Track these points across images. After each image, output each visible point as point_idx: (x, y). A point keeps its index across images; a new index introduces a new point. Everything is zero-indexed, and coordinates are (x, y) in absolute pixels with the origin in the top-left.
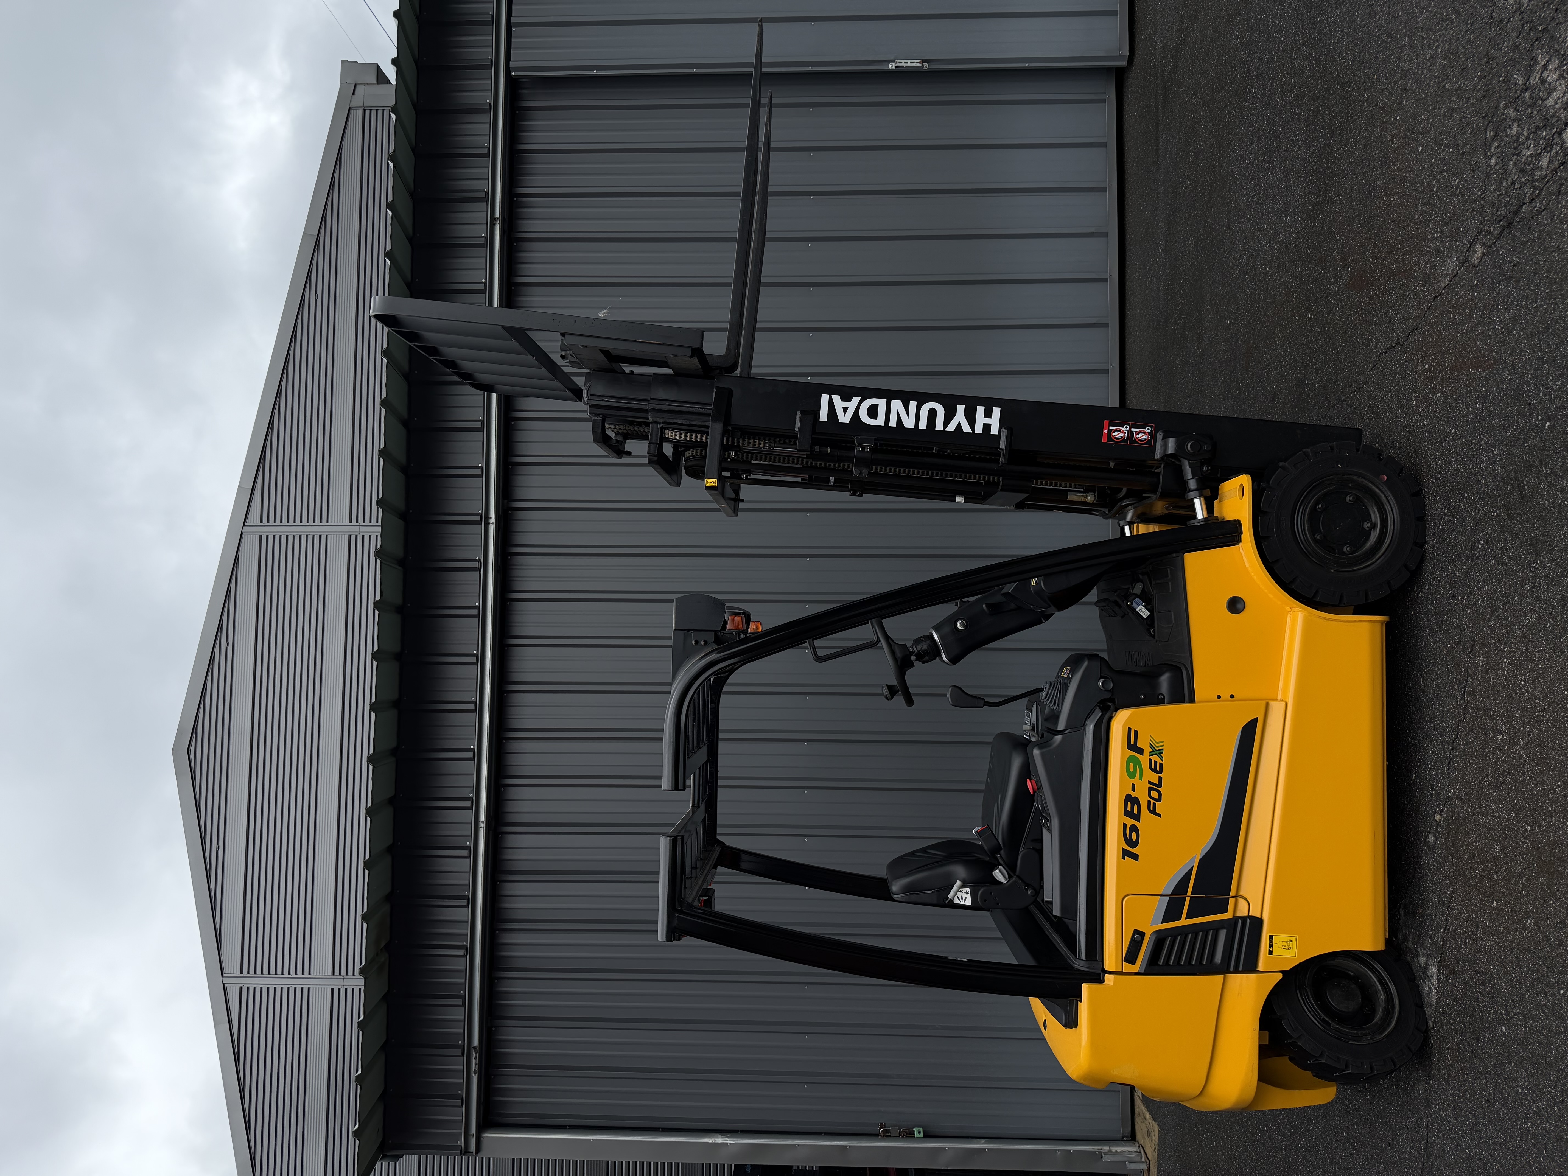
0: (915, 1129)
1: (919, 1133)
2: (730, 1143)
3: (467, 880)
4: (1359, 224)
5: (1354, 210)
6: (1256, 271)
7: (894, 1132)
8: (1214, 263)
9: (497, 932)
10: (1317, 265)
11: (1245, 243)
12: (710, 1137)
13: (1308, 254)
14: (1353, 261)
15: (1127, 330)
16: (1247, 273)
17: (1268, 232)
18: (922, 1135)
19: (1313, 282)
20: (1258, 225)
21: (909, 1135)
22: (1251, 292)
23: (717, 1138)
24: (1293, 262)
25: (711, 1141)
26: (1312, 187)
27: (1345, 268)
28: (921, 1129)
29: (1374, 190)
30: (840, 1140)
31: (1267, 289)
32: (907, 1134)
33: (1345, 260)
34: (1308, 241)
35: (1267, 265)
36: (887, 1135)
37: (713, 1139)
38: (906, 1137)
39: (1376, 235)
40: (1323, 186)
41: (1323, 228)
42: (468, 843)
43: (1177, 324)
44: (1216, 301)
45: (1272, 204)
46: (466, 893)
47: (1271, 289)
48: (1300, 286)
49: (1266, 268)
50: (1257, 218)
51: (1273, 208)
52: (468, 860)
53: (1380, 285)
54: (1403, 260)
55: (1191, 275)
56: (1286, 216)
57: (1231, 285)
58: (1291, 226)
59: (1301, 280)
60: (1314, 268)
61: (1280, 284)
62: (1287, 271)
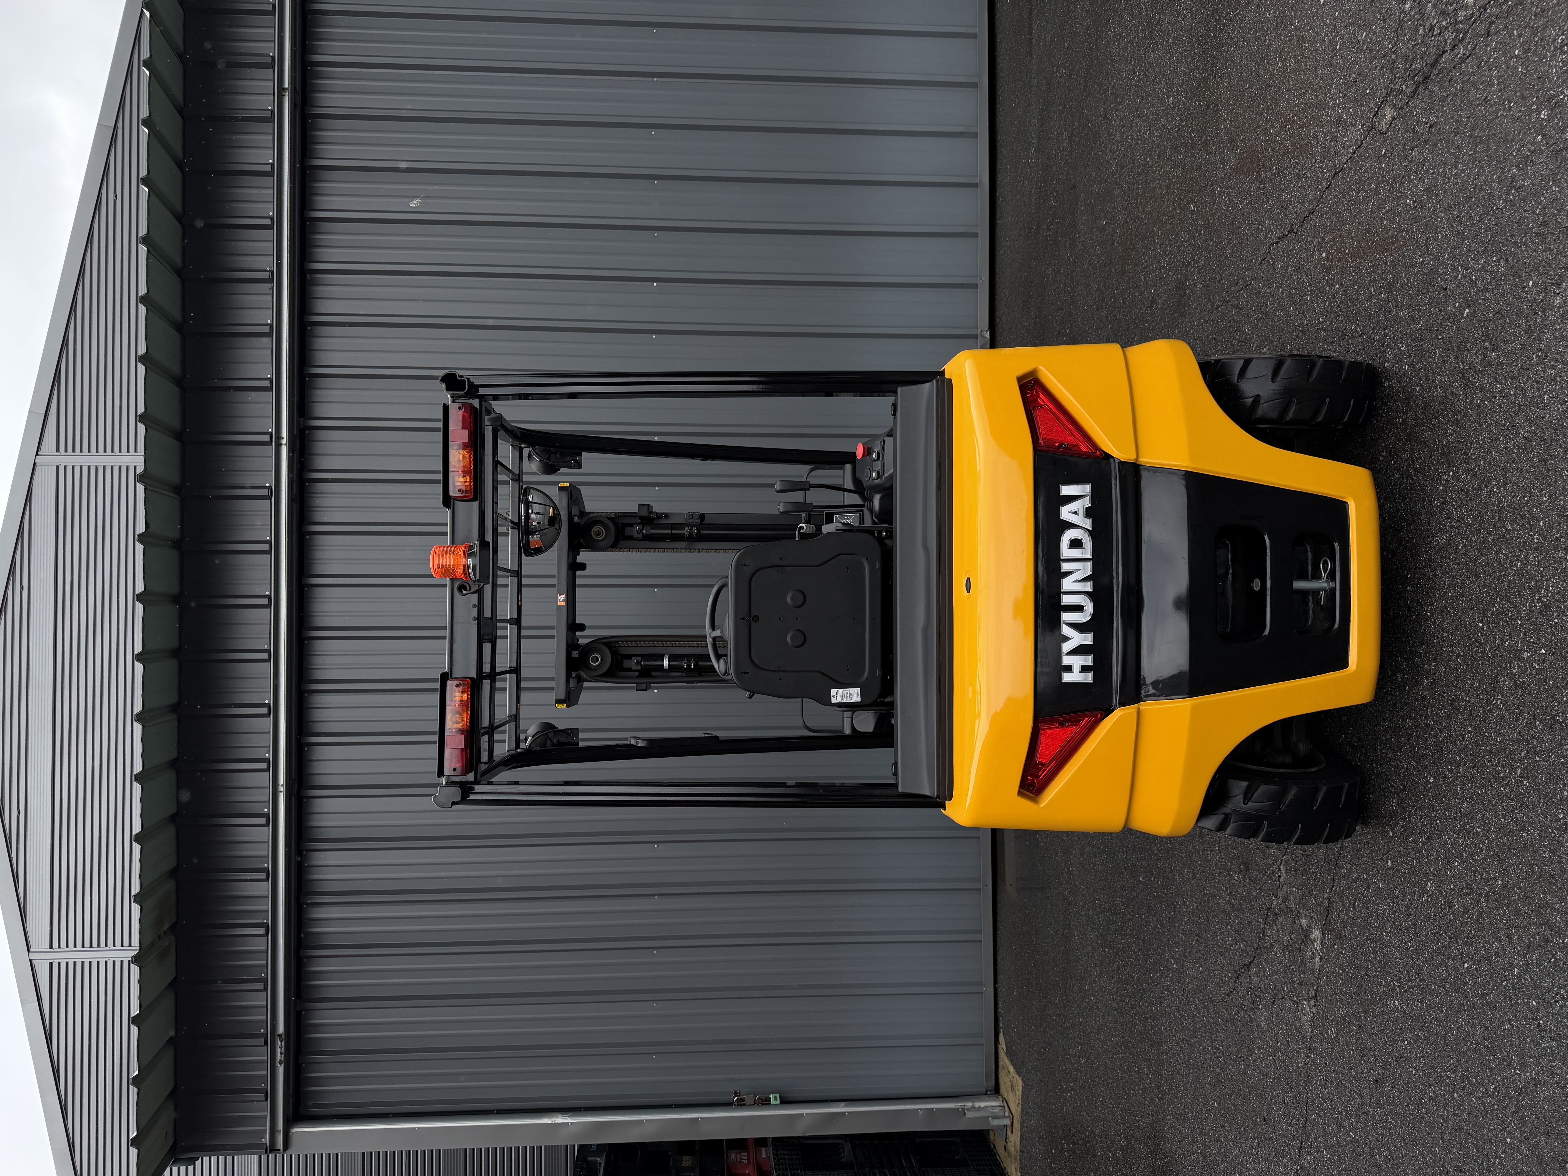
0: (771, 1096)
1: (776, 1098)
2: (571, 1123)
3: (265, 850)
4: (1250, 97)
5: (1244, 82)
6: (1134, 163)
7: (749, 1099)
8: (1089, 159)
9: (305, 906)
10: (1201, 150)
11: (1123, 132)
12: (549, 1118)
13: (1192, 138)
14: (1242, 141)
15: (998, 241)
16: (1124, 166)
17: (1148, 118)
18: (778, 1102)
19: (1197, 170)
20: (1137, 110)
21: (765, 1102)
22: (1129, 187)
23: (557, 1117)
24: (1175, 149)
25: (550, 1122)
26: (1198, 61)
27: (1233, 149)
28: (778, 1096)
29: (1268, 56)
30: (691, 1112)
31: (1147, 182)
32: (762, 1101)
33: (1233, 141)
34: (1191, 123)
35: (1146, 155)
36: (741, 1104)
37: (552, 1120)
38: (762, 1104)
39: (1268, 108)
40: (1209, 59)
41: (1209, 107)
42: (266, 810)
43: (1049, 230)
44: (1090, 201)
45: (1153, 85)
46: (266, 865)
47: (1150, 182)
48: (1183, 175)
49: (1145, 159)
50: (1136, 103)
51: (1154, 90)
52: (266, 828)
53: (1272, 166)
54: (1300, 135)
55: (1065, 174)
56: (1168, 98)
57: (1107, 181)
58: (1173, 109)
59: (1183, 168)
60: (1198, 154)
61: (1160, 175)
62: (1168, 159)
